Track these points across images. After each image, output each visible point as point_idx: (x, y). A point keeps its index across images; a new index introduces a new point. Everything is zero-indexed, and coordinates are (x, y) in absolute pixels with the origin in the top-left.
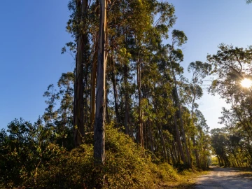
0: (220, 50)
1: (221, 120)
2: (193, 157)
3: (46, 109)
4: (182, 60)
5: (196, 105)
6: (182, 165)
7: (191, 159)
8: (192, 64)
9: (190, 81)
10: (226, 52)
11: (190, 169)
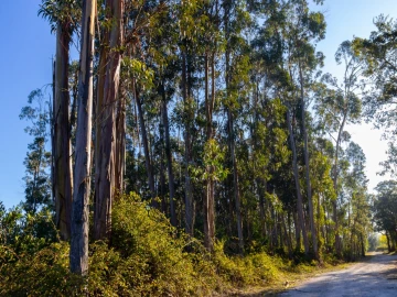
0: (376, 30)
1: (382, 168)
2: (322, 240)
3: (31, 147)
4: (322, 37)
5: (346, 136)
6: (302, 255)
7: (319, 243)
8: (346, 44)
9: (339, 83)
10: (387, 35)
11: (314, 262)
